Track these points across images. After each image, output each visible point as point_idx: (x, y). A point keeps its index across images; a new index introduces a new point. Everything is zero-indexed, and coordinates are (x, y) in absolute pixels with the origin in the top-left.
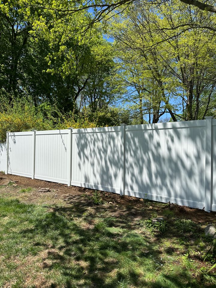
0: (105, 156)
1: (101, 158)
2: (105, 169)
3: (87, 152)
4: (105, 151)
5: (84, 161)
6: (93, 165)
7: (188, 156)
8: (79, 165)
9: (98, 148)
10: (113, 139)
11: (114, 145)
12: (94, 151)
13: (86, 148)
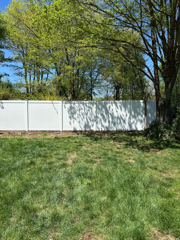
0: (87, 117)
1: (84, 118)
2: (87, 123)
3: (75, 116)
4: (87, 114)
5: (74, 121)
6: (79, 122)
7: (123, 115)
8: (70, 123)
9: (82, 113)
10: (91, 108)
11: (92, 112)
12: (79, 114)
13: (75, 114)
